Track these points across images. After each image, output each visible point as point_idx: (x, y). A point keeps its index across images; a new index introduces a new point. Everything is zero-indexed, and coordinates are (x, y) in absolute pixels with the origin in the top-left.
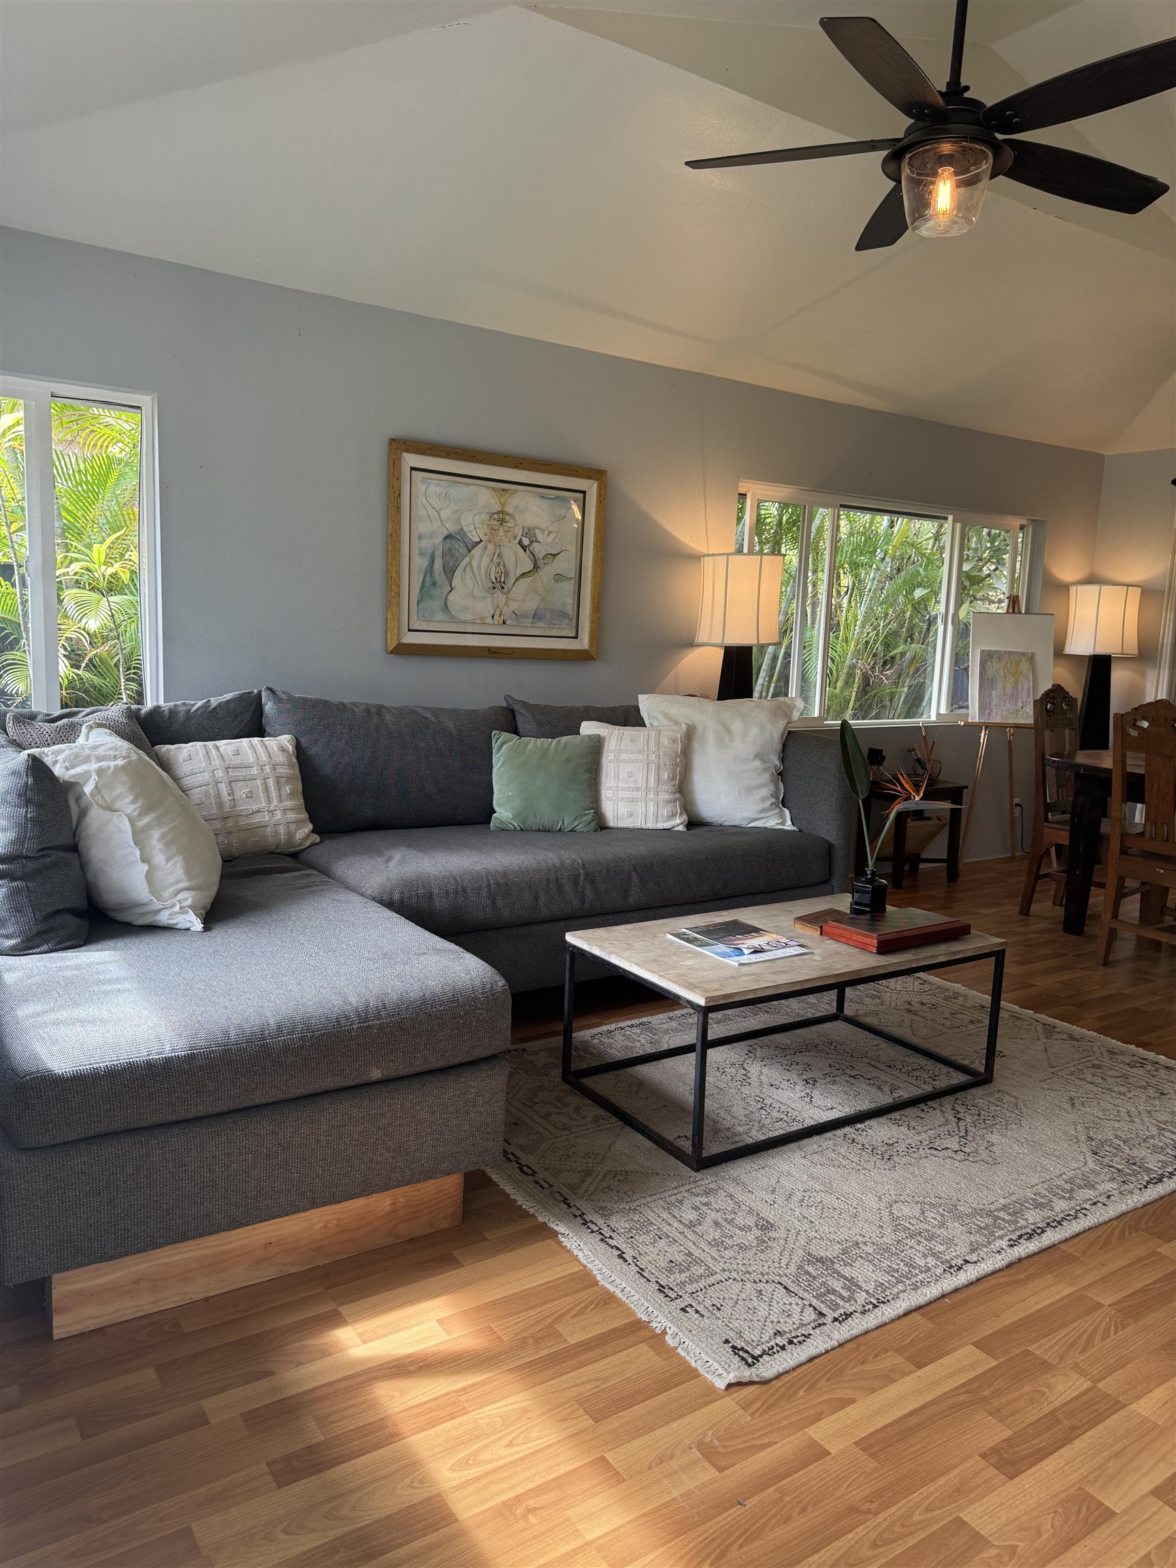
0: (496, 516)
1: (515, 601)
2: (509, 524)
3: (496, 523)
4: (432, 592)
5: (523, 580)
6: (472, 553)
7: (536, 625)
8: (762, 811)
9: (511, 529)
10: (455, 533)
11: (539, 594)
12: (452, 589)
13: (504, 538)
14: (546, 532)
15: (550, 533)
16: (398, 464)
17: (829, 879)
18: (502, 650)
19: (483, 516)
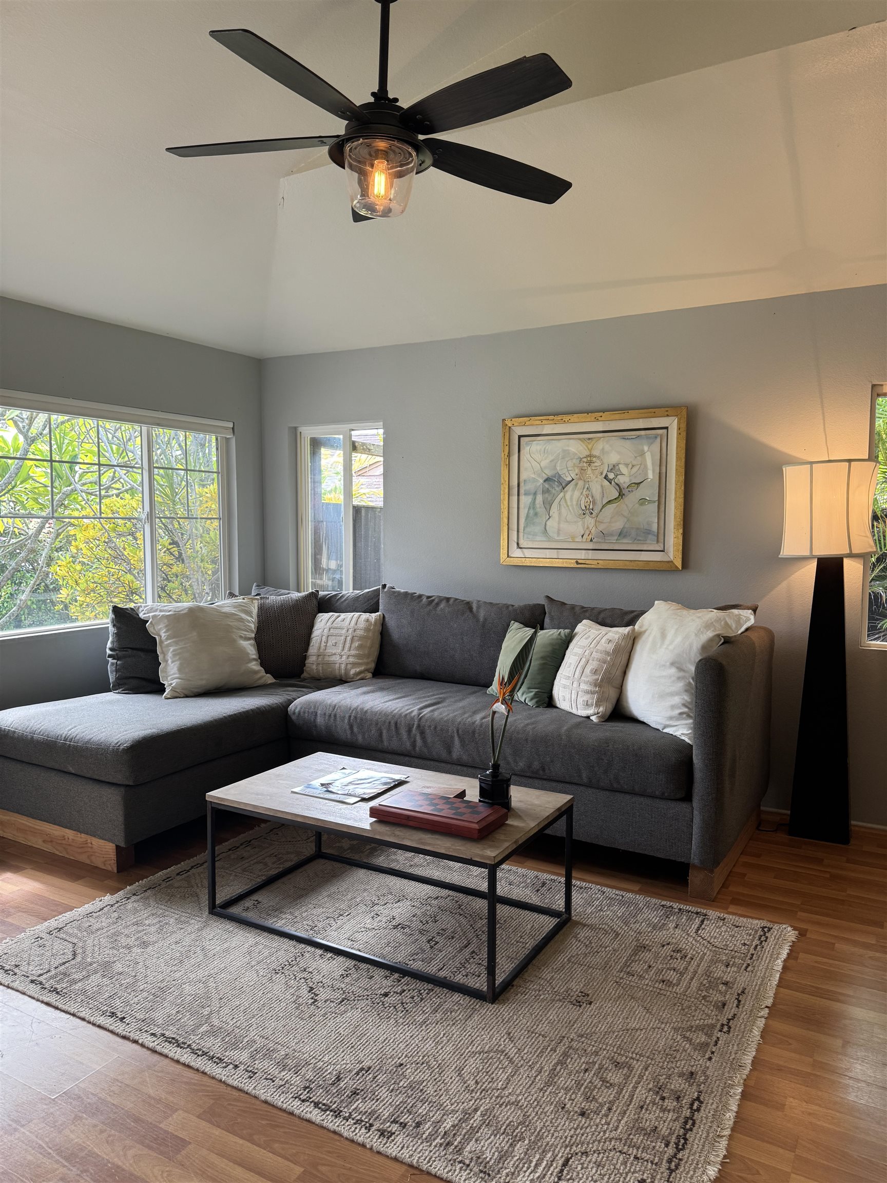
0: (585, 460)
1: (602, 522)
2: (596, 464)
3: (585, 464)
4: (535, 521)
5: (609, 506)
6: (565, 489)
7: (619, 541)
8: (671, 718)
9: (598, 468)
10: (552, 476)
11: (624, 516)
12: (550, 517)
13: (592, 475)
14: (630, 466)
15: (633, 466)
16: (507, 435)
17: (688, 798)
18: (587, 562)
19: (574, 461)
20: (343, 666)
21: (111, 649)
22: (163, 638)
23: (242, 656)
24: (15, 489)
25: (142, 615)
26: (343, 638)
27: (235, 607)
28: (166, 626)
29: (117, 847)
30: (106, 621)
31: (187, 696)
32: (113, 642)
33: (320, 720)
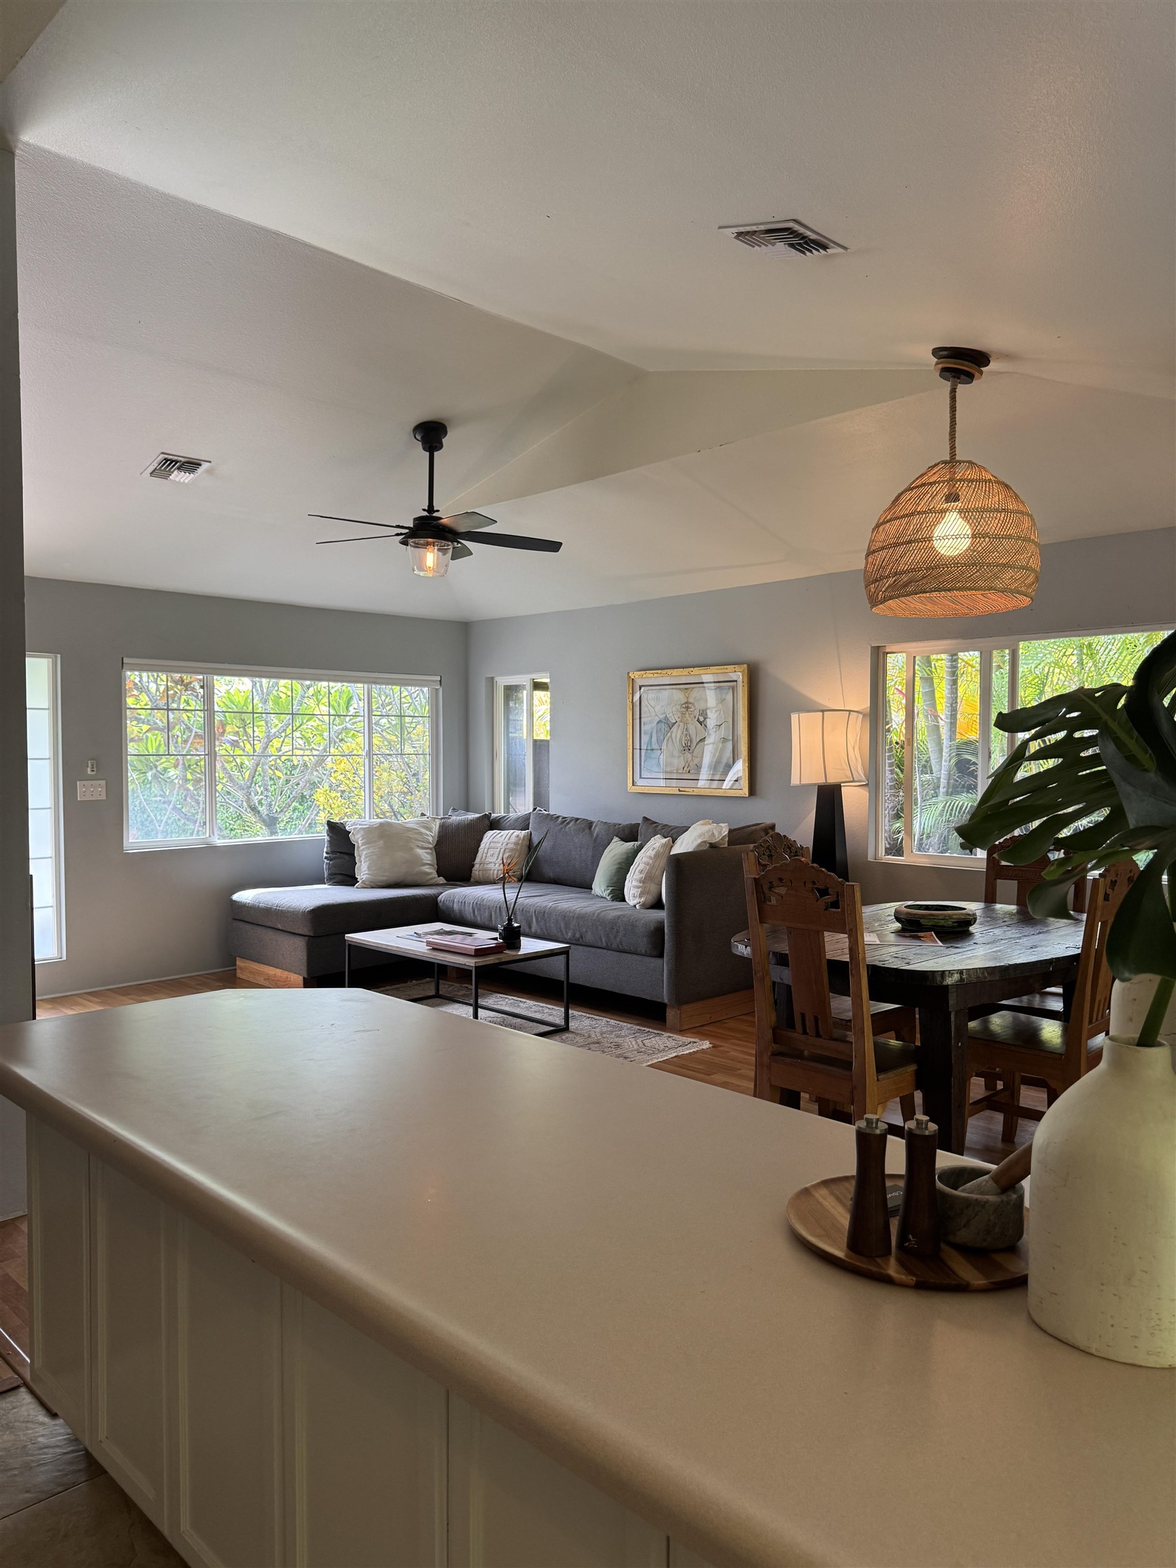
0: (684, 706)
1: (696, 757)
2: (691, 709)
3: (684, 710)
4: (651, 755)
5: (700, 744)
6: (671, 730)
9: (693, 712)
10: (663, 719)
12: (661, 752)
13: (689, 718)
16: (631, 685)
17: (661, 956)
18: (686, 790)
19: (677, 707)
20: (496, 872)
21: (327, 853)
22: (360, 845)
23: (418, 861)
24: (302, 727)
25: (347, 828)
26: (498, 850)
27: (417, 824)
28: (362, 836)
29: (304, 978)
30: (322, 834)
31: (373, 888)
32: (327, 847)
33: (456, 907)
